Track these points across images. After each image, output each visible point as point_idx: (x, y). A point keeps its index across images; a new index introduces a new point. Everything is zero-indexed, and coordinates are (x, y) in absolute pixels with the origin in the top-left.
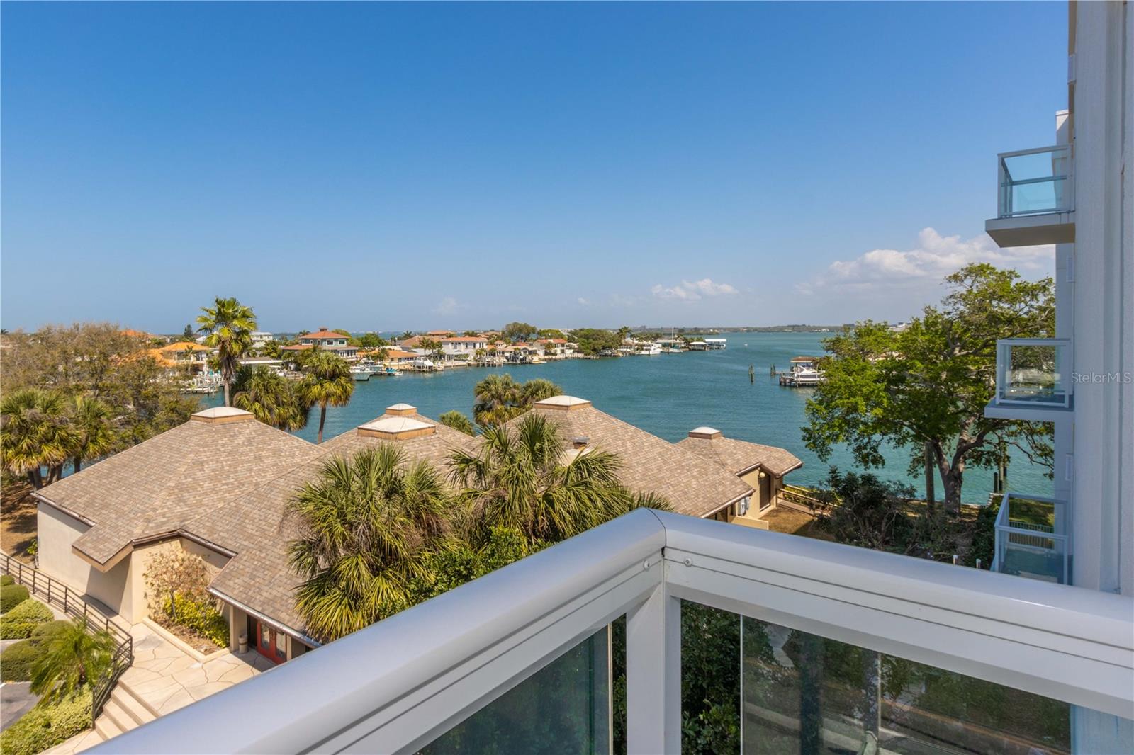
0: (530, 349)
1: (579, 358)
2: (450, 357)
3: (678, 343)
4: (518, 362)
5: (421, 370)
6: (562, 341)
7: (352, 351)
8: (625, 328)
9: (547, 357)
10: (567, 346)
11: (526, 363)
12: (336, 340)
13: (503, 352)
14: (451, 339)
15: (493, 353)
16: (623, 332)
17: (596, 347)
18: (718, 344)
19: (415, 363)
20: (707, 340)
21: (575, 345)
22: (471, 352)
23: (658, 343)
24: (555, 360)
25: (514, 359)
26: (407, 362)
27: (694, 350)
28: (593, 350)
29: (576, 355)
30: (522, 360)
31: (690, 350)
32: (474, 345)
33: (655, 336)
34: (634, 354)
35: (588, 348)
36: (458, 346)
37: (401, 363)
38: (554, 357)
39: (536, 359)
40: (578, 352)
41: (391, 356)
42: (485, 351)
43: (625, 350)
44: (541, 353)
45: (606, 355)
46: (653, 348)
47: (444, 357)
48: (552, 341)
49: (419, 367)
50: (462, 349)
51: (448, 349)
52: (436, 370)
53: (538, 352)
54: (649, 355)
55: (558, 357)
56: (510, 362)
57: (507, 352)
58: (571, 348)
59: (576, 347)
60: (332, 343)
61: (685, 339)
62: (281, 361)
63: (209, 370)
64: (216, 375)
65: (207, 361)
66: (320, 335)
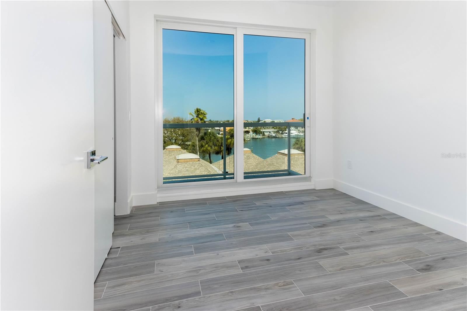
62: (276, 130)
63: (252, 132)
64: (254, 134)
65: (251, 130)
66: (292, 121)
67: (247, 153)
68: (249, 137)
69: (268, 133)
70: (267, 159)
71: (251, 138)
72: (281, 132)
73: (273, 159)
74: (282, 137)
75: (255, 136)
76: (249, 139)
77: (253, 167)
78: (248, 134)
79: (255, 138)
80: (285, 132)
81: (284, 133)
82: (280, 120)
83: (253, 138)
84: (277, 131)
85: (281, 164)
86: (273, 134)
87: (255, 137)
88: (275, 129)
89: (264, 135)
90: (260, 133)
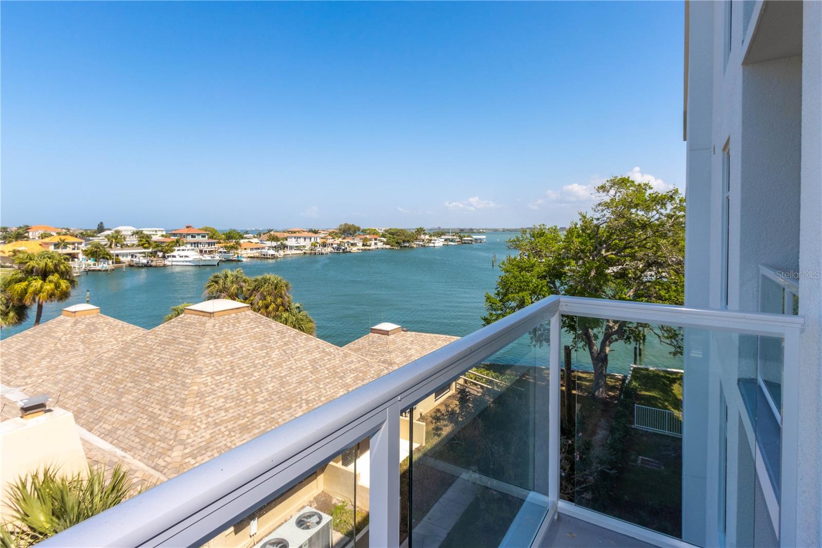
0: (352, 242)
1: (386, 248)
2: (291, 248)
3: (455, 239)
4: (341, 251)
5: (265, 257)
6: (376, 236)
7: (212, 243)
8: (421, 228)
9: (363, 248)
10: (379, 240)
11: (347, 252)
12: (199, 234)
13: (332, 244)
14: (294, 235)
15: (324, 245)
16: (420, 231)
17: (399, 241)
18: (481, 239)
19: (261, 252)
20: (474, 237)
21: (385, 240)
22: (307, 244)
23: (442, 238)
24: (369, 250)
25: (338, 249)
26: (255, 251)
27: (465, 243)
28: (396, 243)
29: (384, 246)
30: (344, 250)
31: (462, 243)
32: (310, 239)
33: (440, 233)
34: (424, 246)
35: (393, 242)
36: (299, 240)
37: (252, 252)
38: (368, 248)
39: (354, 249)
40: (386, 244)
41: (243, 246)
42: (318, 243)
43: (419, 243)
44: (360, 245)
45: (406, 247)
46: (437, 241)
47: (287, 248)
48: (368, 236)
49: (264, 255)
50: (302, 242)
51: (291, 242)
52: (277, 258)
53: (358, 244)
55: (371, 248)
56: (336, 251)
57: (335, 244)
58: (381, 242)
59: (385, 241)
60: (195, 237)
61: (460, 236)
62: (150, 251)
63: (84, 257)
64: (89, 261)
65: (82, 250)
66: (185, 231)
67: (88, 316)
68: (76, 269)
69: (129, 258)
71: (82, 270)
72: (160, 254)
73: (174, 326)
74: (165, 266)
75: (94, 265)
78: (74, 261)
79: (93, 271)
80: (172, 254)
81: (168, 257)
82: (157, 229)
83: (89, 270)
84: (151, 253)
85: (198, 337)
86: (142, 258)
87: (93, 268)
88: (145, 248)
89: (118, 262)
90: (106, 257)
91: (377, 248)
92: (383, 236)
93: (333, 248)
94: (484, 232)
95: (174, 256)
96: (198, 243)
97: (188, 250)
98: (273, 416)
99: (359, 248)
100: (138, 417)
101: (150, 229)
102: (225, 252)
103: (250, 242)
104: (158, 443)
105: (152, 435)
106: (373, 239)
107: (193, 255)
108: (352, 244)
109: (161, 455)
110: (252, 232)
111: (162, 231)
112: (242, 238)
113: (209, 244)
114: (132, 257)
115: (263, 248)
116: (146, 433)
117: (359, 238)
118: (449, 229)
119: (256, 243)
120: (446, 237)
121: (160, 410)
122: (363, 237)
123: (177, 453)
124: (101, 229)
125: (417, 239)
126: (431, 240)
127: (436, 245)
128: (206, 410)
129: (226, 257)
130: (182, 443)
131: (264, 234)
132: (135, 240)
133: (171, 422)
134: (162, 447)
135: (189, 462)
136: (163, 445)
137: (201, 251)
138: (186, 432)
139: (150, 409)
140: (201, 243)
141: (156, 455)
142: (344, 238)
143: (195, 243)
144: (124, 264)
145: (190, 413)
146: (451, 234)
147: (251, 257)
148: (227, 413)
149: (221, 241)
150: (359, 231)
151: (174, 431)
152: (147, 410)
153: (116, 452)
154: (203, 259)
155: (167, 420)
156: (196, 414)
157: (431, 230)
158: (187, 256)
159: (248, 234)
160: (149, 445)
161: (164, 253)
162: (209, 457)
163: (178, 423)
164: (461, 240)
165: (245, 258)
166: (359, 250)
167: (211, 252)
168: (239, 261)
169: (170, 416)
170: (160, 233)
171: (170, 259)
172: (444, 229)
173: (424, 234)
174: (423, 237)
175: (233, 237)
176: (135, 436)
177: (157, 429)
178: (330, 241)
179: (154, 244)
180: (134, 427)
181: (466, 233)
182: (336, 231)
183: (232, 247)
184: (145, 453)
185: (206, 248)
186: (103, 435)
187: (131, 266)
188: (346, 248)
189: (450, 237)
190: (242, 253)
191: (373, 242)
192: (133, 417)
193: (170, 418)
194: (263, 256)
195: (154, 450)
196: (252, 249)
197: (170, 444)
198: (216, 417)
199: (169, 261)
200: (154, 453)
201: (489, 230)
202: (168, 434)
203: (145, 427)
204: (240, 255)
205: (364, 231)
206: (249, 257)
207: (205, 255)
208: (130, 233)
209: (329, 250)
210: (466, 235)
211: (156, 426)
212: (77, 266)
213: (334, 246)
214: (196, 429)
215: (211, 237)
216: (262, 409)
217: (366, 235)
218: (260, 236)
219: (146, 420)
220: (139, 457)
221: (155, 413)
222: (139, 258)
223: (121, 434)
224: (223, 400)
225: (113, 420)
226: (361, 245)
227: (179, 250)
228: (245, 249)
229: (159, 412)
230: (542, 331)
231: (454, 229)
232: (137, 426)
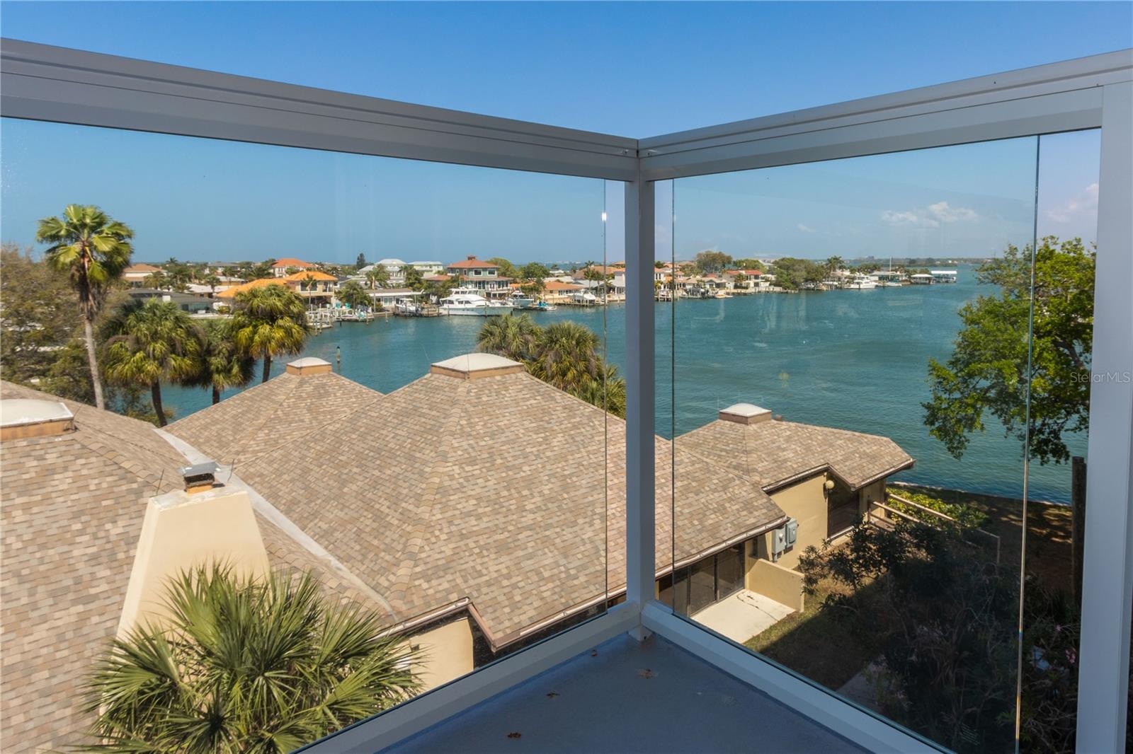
0: (718, 281)
1: (773, 292)
2: (621, 291)
3: (898, 276)
4: (698, 295)
5: (579, 304)
6: (755, 272)
7: (503, 282)
8: (836, 259)
9: (735, 290)
10: (762, 278)
11: (709, 297)
12: (485, 269)
13: (684, 285)
15: (672, 286)
16: (835, 263)
17: (796, 279)
18: (947, 277)
19: (574, 296)
20: (933, 272)
21: (772, 277)
23: (875, 276)
24: (745, 294)
25: (694, 292)
26: (565, 296)
27: (916, 283)
28: (793, 283)
29: (771, 288)
30: (703, 294)
31: (912, 283)
33: (870, 267)
34: (841, 288)
35: (786, 281)
37: (561, 296)
38: (743, 291)
40: (774, 285)
41: (549, 288)
42: (662, 283)
43: (831, 283)
44: (730, 285)
45: (807, 289)
46: (866, 280)
47: (614, 290)
48: (743, 272)
49: (579, 301)
52: (598, 304)
53: (726, 284)
54: (859, 289)
55: (748, 291)
56: (688, 295)
57: (689, 284)
58: (767, 280)
59: (773, 279)
60: (480, 273)
61: (907, 271)
62: (420, 293)
63: (338, 302)
64: (344, 307)
65: (335, 293)
66: (467, 265)
67: (316, 375)
68: (326, 316)
69: (394, 303)
70: (394, 393)
71: (334, 319)
72: (434, 299)
73: (416, 391)
74: (439, 315)
75: (350, 312)
76: (328, 323)
77: (337, 426)
78: (323, 306)
79: (349, 321)
80: (448, 298)
81: (444, 302)
82: (431, 263)
83: (343, 320)
84: (422, 297)
86: (409, 304)
87: (348, 316)
88: (414, 290)
89: (380, 309)
90: (364, 302)
91: (759, 292)
92: (770, 272)
93: (686, 291)
94: (956, 265)
95: (451, 302)
96: (484, 282)
97: (470, 292)
98: (547, 533)
99: (728, 291)
100: (361, 516)
101: (423, 263)
102: (521, 296)
103: (559, 281)
104: (382, 554)
105: (375, 542)
106: (752, 277)
107: (476, 300)
108: (718, 286)
109: (384, 571)
110: (564, 267)
111: (438, 265)
112: (548, 275)
113: (500, 284)
114: (397, 303)
115: (577, 290)
116: (369, 539)
117: (729, 276)
118: (888, 260)
119: (568, 283)
120: (882, 273)
121: (389, 508)
122: (735, 273)
123: (403, 571)
124: (361, 263)
125: (827, 277)
126: (854, 278)
127: (862, 286)
128: (449, 514)
129: (523, 303)
130: (412, 557)
131: (581, 269)
132: (401, 279)
133: (402, 525)
134: (387, 561)
135: (420, 585)
136: (388, 558)
137: (488, 295)
138: (419, 542)
139: (377, 506)
140: (488, 283)
141: (379, 570)
142: (705, 276)
143: (480, 283)
144: (387, 312)
145: (426, 516)
146: (890, 269)
147: (559, 304)
148: (479, 521)
149: (518, 280)
150: (729, 263)
151: (404, 539)
152: (372, 507)
153: (330, 561)
154: (490, 306)
155: (396, 522)
156: (434, 518)
157: (855, 261)
158: (467, 302)
159: (558, 269)
160: (371, 556)
161: (440, 297)
162: (448, 582)
163: (409, 529)
164: (910, 277)
165: (550, 305)
166: (728, 294)
167: (502, 296)
168: (542, 310)
169: (400, 517)
170: (435, 269)
171: (446, 306)
172: (880, 260)
173: (840, 268)
174: (839, 272)
175: (534, 275)
176: (356, 542)
177: (383, 534)
178: (681, 279)
179: (425, 284)
180: (355, 529)
181: (920, 266)
182: (693, 264)
183: (532, 290)
184: (365, 567)
185: (496, 290)
186: (317, 537)
187: (396, 315)
188: (708, 291)
189: (889, 273)
190: (547, 297)
191: (752, 283)
192: (355, 515)
193: (400, 520)
194: (577, 303)
195: (376, 564)
196: (560, 292)
197: (397, 556)
198: (463, 526)
199: (445, 309)
200: (376, 568)
201: (966, 261)
202: (395, 543)
203: (368, 529)
204: (542, 301)
205: (738, 264)
206: (556, 304)
207: (492, 301)
208: (397, 269)
209: (680, 295)
210: (919, 269)
211: (382, 530)
212: (329, 315)
213: (688, 287)
214: (433, 540)
215: (504, 274)
216: (532, 522)
217: (742, 270)
218: (575, 272)
219: (371, 520)
220: (358, 571)
221: (382, 512)
222: (405, 304)
223: (339, 537)
224: (475, 502)
225: (331, 517)
226: (732, 287)
227: (457, 293)
228: (551, 292)
229: (387, 511)
230: (1046, 434)
231: (898, 260)
232: (358, 528)
